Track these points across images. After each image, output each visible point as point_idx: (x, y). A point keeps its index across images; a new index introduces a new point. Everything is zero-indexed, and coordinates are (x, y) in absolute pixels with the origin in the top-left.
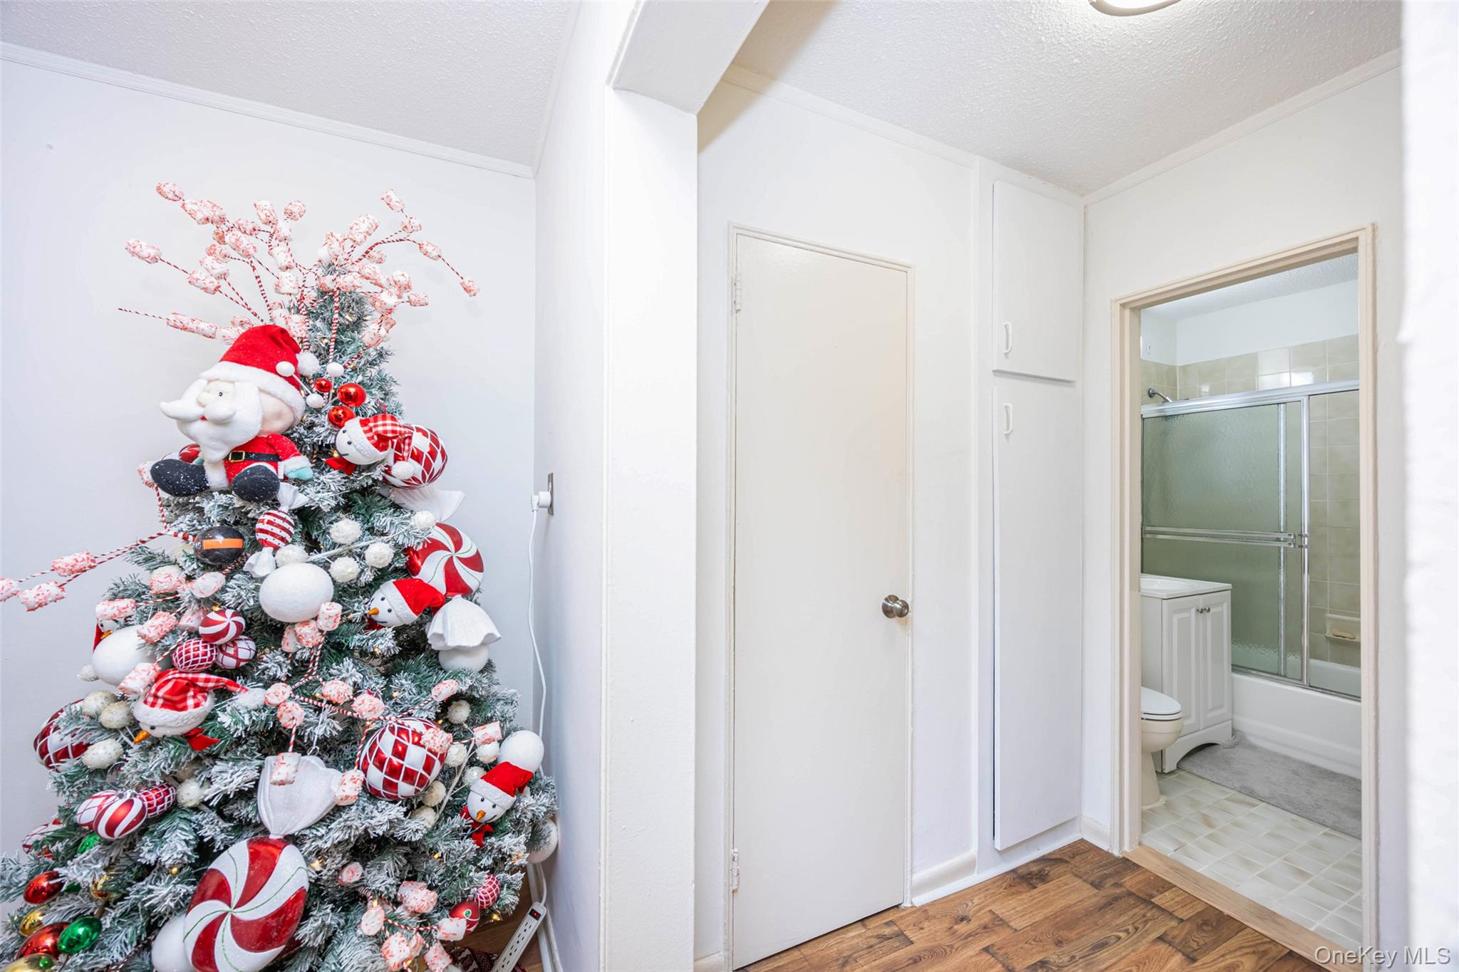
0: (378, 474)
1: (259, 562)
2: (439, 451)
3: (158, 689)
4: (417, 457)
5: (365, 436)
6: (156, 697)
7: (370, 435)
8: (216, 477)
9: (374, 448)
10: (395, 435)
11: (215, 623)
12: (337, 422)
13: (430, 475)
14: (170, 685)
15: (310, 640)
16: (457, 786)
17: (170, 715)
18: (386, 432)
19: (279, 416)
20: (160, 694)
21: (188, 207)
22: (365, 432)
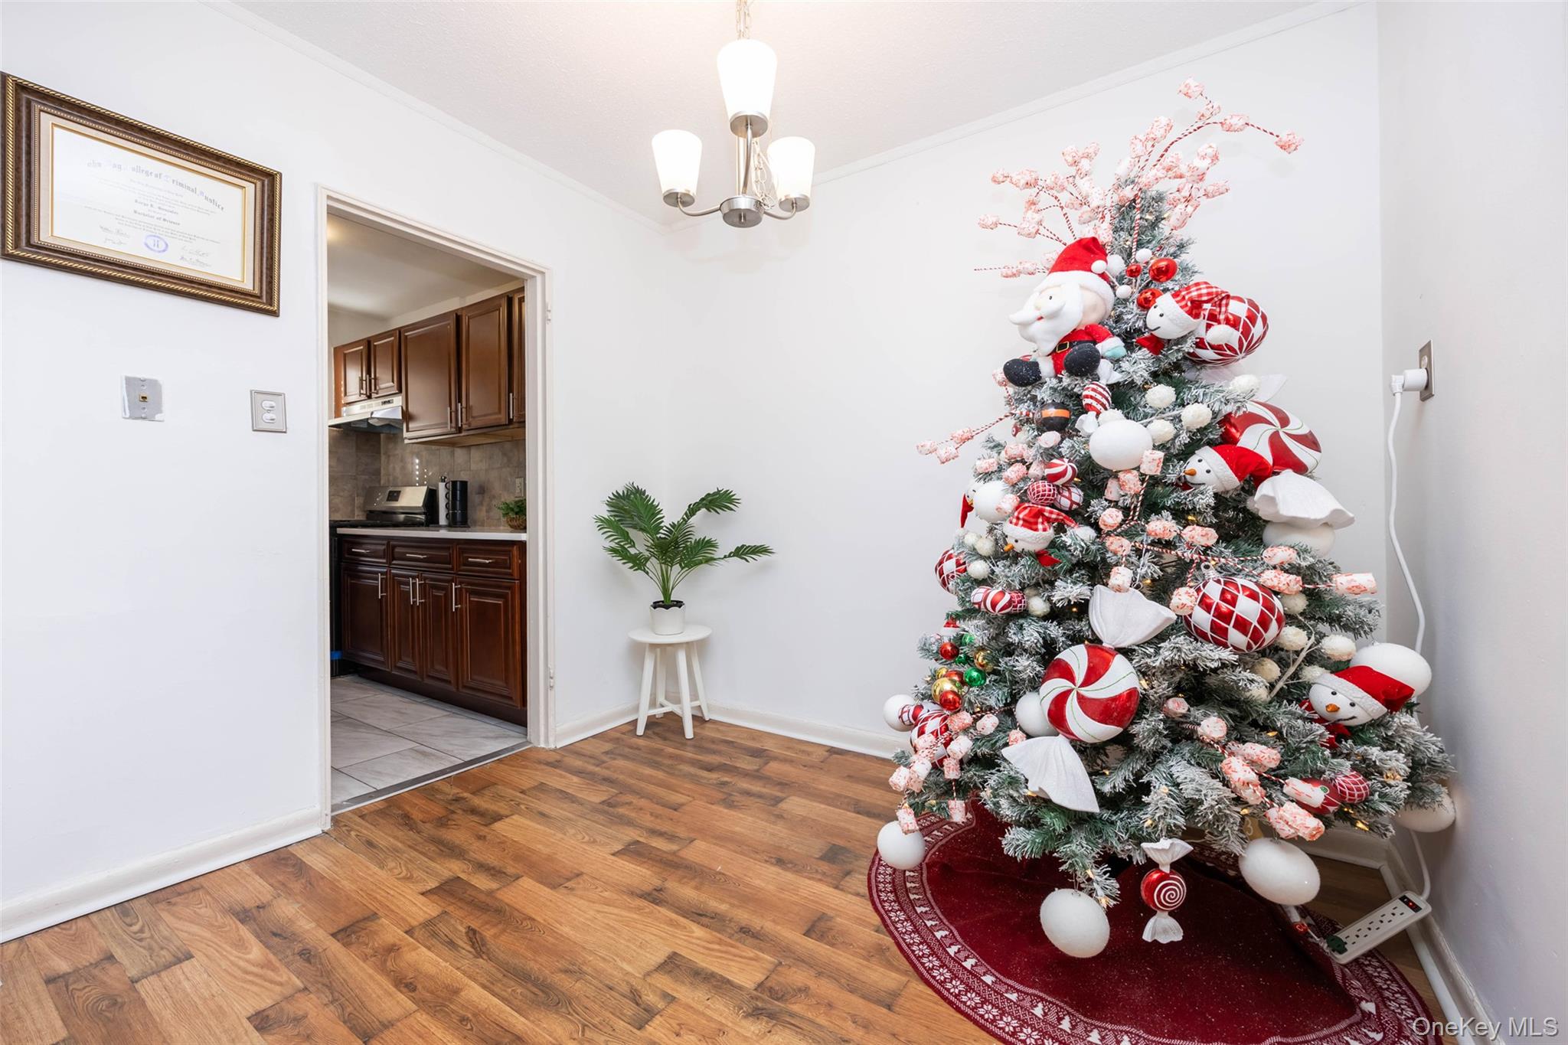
0: (1188, 347)
1: (1086, 423)
2: (1259, 316)
3: (1019, 513)
4: (1234, 323)
5: (1177, 306)
6: (1018, 518)
7: (1183, 303)
8: (1046, 367)
9: (1187, 315)
10: (1210, 297)
11: (1056, 465)
12: (1145, 305)
13: (1248, 345)
14: (1027, 511)
15: (1132, 486)
16: (1292, 678)
17: (1027, 533)
18: (1200, 295)
19: (1094, 308)
20: (1021, 516)
21: (1014, 181)
22: (1178, 302)
